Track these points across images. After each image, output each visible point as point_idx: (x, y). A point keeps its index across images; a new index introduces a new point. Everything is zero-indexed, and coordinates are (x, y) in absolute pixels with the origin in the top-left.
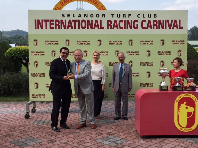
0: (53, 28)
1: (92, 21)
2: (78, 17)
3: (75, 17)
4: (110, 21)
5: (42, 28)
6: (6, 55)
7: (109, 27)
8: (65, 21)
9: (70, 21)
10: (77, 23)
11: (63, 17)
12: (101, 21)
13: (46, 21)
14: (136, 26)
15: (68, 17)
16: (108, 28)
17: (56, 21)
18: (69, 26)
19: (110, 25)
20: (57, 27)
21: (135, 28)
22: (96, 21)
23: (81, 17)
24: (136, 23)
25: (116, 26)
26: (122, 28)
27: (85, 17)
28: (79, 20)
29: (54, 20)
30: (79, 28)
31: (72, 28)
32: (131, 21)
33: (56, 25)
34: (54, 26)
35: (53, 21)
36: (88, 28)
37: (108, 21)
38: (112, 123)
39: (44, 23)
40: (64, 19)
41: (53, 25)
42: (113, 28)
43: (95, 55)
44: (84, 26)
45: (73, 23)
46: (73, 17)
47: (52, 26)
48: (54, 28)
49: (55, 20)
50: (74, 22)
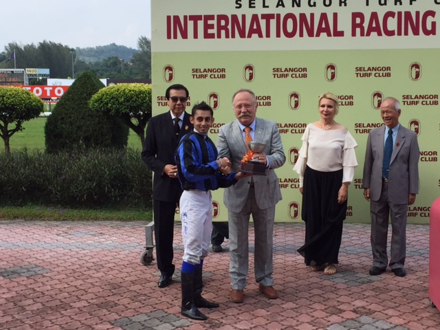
0: (212, 36)
1: (312, 15)
2: (277, 6)
3: (268, 7)
4: (361, 16)
5: (185, 36)
6: (93, 105)
7: (358, 30)
8: (244, 17)
9: (255, 18)
10: (273, 22)
11: (237, 7)
12: (335, 15)
13: (195, 19)
14: (429, 27)
15: (250, 7)
16: (354, 34)
17: (221, 17)
18: (252, 31)
19: (361, 26)
20: (223, 32)
21: (427, 33)
22: (324, 16)
23: (284, 6)
24: (430, 19)
25: (376, 27)
26: (391, 33)
27: (293, 6)
28: (279, 16)
29: (213, 16)
30: (278, 35)
31: (261, 36)
32: (418, 13)
33: (220, 28)
34: (214, 31)
35: (214, 19)
36: (301, 35)
37: (355, 15)
38: (363, 283)
39: (190, 24)
40: (239, 13)
41: (213, 28)
42: (368, 34)
43: (323, 106)
44: (290, 29)
45: (263, 23)
46: (264, 6)
47: (210, 31)
48: (214, 37)
49: (218, 16)
50: (265, 20)
